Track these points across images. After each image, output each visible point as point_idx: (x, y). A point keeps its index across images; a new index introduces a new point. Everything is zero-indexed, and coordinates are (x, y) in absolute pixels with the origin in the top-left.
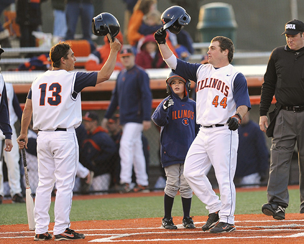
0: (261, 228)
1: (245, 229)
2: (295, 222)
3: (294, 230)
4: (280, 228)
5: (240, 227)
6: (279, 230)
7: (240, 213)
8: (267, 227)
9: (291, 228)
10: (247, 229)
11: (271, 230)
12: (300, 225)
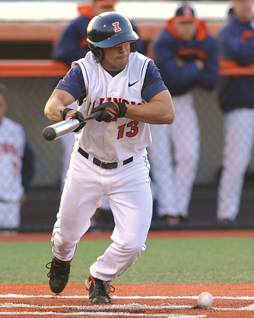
0: (71, 310)
1: (41, 310)
2: (136, 301)
3: (135, 315)
4: (108, 311)
5: (32, 306)
6: (105, 313)
7: (34, 282)
8: (84, 307)
9: (128, 311)
10: (45, 310)
11: (89, 313)
12: (145, 307)
